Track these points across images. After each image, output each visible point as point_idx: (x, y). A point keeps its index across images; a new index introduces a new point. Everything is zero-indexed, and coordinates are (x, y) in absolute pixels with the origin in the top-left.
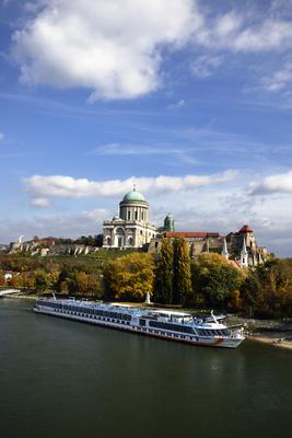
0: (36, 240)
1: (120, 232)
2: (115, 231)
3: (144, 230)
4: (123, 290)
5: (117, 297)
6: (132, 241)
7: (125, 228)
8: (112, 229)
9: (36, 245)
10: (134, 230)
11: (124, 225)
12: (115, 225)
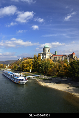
0: (24, 58)
1: (43, 55)
2: (41, 55)
3: (49, 55)
4: (25, 69)
5: (24, 70)
6: (45, 57)
7: (44, 55)
8: (40, 55)
9: (24, 59)
10: (46, 55)
11: (43, 54)
12: (41, 54)
